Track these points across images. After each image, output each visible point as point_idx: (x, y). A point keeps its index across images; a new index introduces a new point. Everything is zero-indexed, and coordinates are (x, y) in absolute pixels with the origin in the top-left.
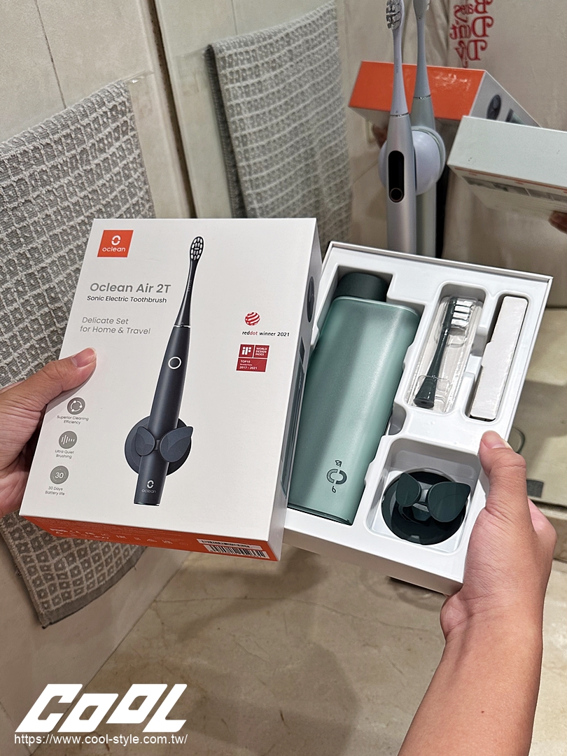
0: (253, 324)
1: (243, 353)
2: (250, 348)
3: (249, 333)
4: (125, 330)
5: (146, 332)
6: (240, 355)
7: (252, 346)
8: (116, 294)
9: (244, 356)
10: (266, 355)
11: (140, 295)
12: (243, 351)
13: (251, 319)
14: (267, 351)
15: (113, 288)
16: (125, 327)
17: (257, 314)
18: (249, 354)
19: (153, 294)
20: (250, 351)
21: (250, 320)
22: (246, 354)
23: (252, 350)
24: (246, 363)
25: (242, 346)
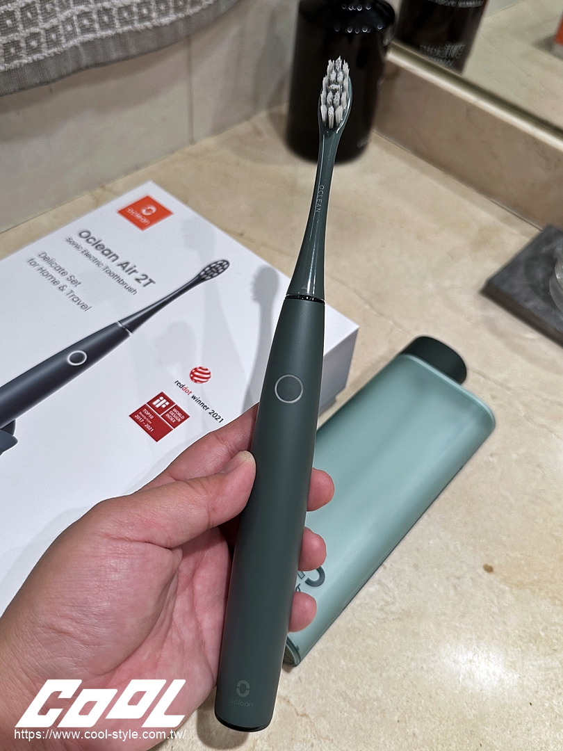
0: (196, 381)
1: (154, 403)
2: (167, 403)
3: (182, 386)
4: (67, 290)
5: (84, 307)
6: (150, 403)
7: (171, 403)
8: (96, 253)
9: (154, 407)
10: (176, 424)
11: (119, 271)
12: (158, 401)
13: (199, 375)
14: (182, 421)
15: (98, 246)
16: (70, 286)
17: (209, 374)
18: (160, 410)
19: (130, 279)
20: (164, 406)
21: (197, 374)
22: (157, 406)
23: (167, 407)
24: (147, 416)
25: (162, 394)
